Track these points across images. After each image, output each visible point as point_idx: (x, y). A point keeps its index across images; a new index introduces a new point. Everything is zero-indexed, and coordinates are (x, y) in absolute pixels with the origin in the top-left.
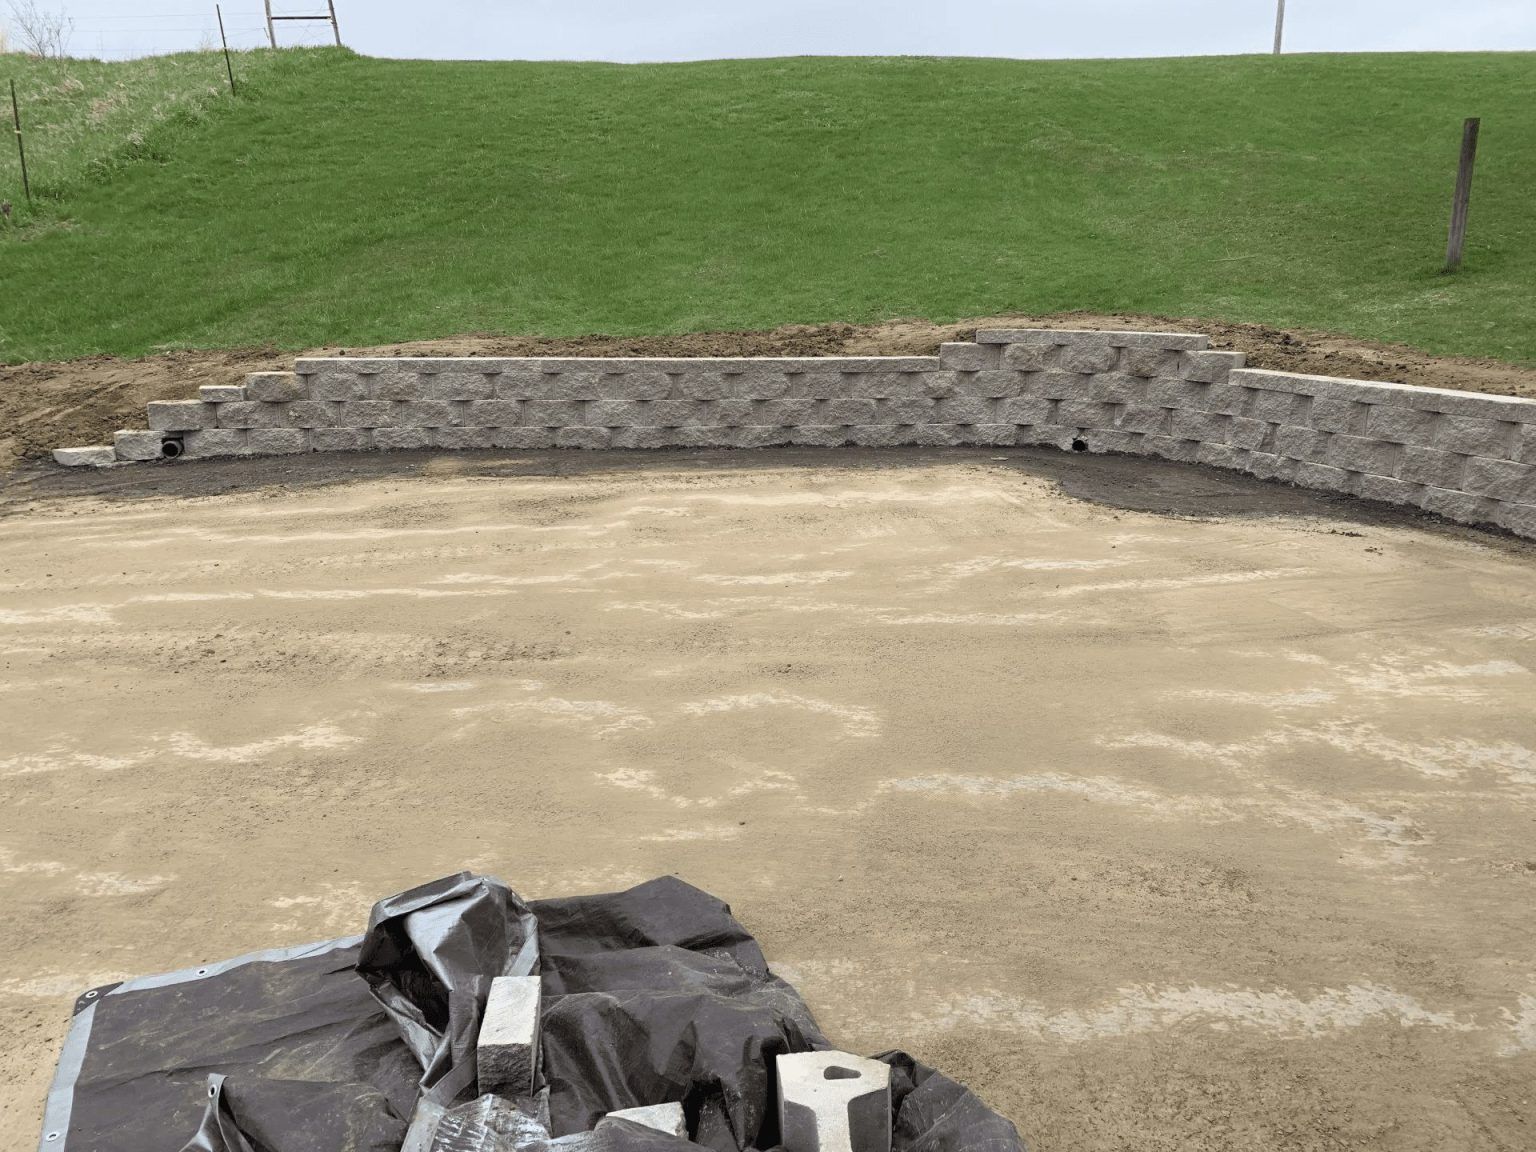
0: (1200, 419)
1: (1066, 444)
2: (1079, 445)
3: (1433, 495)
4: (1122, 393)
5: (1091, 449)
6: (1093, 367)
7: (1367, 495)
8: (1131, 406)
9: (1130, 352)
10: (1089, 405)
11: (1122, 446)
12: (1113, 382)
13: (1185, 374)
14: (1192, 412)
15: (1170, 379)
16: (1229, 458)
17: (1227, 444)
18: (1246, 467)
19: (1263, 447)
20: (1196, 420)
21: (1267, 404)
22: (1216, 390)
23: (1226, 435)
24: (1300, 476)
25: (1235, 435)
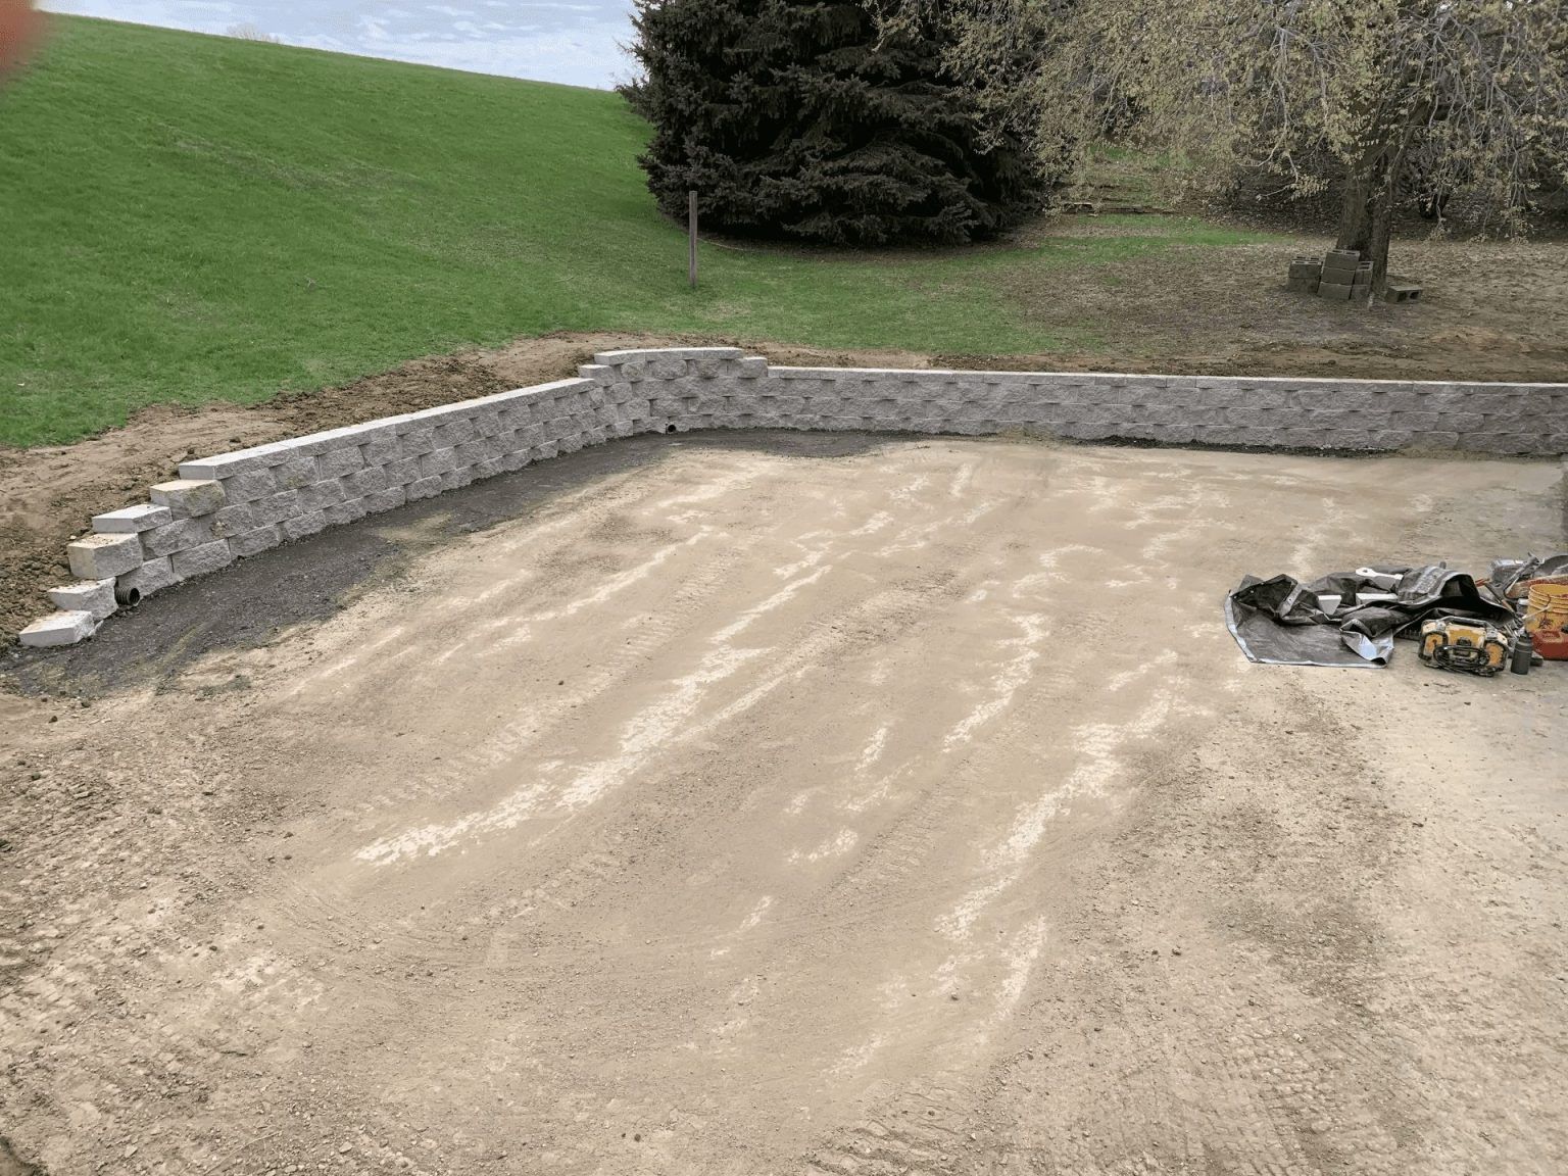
0: (752, 400)
1: (662, 429)
2: (672, 428)
3: (915, 423)
4: (696, 391)
5: (679, 429)
6: (674, 374)
7: (878, 428)
8: (703, 398)
9: (696, 362)
10: (675, 401)
11: (699, 425)
12: (689, 383)
13: (738, 373)
14: (744, 396)
15: (727, 378)
16: (777, 422)
17: (773, 413)
18: (790, 425)
19: (802, 412)
20: (750, 401)
21: (801, 387)
22: (762, 381)
23: (769, 409)
24: (832, 425)
25: (779, 407)
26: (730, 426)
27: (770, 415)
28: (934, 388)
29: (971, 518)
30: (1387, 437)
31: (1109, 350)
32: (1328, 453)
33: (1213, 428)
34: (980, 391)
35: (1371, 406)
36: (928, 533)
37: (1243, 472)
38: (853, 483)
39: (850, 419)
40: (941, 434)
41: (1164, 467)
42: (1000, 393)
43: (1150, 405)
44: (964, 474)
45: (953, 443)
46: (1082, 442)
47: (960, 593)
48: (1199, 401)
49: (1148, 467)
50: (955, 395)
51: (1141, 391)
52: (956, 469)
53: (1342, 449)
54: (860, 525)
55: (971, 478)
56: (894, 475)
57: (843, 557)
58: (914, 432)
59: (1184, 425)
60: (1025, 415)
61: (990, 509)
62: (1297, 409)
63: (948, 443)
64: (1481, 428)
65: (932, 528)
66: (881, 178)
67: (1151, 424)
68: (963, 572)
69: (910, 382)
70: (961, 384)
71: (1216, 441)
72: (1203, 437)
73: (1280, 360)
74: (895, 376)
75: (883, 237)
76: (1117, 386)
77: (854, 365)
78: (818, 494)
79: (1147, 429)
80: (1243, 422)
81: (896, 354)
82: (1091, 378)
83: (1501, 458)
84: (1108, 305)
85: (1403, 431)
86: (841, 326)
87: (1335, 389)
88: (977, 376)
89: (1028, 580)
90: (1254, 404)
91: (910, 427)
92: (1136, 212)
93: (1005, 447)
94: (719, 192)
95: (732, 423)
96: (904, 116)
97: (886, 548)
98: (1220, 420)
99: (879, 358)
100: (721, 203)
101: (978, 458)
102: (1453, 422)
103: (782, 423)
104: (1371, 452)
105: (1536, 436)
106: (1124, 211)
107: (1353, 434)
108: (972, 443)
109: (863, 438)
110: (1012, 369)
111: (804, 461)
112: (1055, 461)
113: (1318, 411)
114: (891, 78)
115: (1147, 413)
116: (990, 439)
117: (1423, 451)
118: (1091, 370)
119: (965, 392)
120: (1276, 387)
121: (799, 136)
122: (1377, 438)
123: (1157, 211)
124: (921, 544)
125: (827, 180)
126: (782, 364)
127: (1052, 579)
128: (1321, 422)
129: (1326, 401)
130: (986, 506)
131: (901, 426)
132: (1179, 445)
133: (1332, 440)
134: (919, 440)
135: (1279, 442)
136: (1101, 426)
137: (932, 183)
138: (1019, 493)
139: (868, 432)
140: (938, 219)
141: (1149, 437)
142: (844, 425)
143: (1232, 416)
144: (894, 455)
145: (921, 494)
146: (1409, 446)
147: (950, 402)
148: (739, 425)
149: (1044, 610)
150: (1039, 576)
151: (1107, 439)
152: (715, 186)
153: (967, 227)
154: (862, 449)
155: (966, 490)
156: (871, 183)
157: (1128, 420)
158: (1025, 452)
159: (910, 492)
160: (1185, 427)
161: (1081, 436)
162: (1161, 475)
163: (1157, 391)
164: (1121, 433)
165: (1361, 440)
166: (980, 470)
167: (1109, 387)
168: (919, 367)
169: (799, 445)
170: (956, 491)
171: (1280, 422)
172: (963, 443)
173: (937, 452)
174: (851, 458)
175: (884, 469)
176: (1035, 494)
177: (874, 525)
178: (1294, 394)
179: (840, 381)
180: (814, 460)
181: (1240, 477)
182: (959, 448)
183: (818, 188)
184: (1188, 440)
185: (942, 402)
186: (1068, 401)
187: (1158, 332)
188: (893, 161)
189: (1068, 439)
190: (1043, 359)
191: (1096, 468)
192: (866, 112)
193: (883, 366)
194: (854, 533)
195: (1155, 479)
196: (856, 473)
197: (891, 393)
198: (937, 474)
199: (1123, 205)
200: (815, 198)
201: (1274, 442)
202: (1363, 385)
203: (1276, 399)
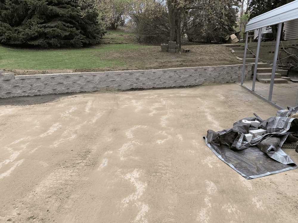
14: (6, 86)
16: (21, 94)
17: (19, 91)
18: (27, 95)
19: (30, 90)
20: (9, 88)
21: (28, 82)
22: (12, 81)
23: (17, 90)
24: (42, 93)
25: (21, 89)
26: (2, 97)
27: (18, 92)
28: (76, 78)
29: (94, 121)
30: (199, 81)
31: (125, 66)
32: (187, 87)
33: (158, 83)
34: (90, 78)
35: (194, 74)
36: (76, 130)
37: (171, 94)
38: (46, 113)
39: (48, 90)
40: (80, 92)
41: (149, 95)
42: (97, 78)
43: (141, 79)
44: (89, 104)
45: (85, 95)
46: (123, 91)
47: (94, 164)
48: (153, 76)
49: (145, 95)
50: (83, 80)
51: (138, 75)
52: (86, 102)
53: (189, 86)
54: (45, 131)
55: (92, 105)
56: (63, 107)
57: (33, 151)
58: (71, 93)
59: (150, 83)
60: (106, 84)
61: (101, 115)
62: (177, 76)
63: (83, 95)
64: (218, 77)
65: (78, 127)
66: (55, 29)
67: (141, 84)
68: (94, 148)
69: (67, 77)
70: (84, 76)
71: (159, 87)
72: (155, 86)
73: (169, 64)
74: (62, 75)
75: (59, 45)
76: (131, 74)
77: (48, 73)
78: (29, 119)
79: (140, 85)
80: (165, 81)
81: (62, 70)
82: (123, 72)
83: (224, 84)
84: (121, 57)
85: (202, 79)
86: (45, 64)
87: (186, 70)
88: (90, 73)
89: (125, 147)
90: (167, 76)
91: (70, 91)
92: (120, 43)
93: (101, 94)
94: (6, 34)
95: (3, 96)
96: (60, 12)
97: (56, 142)
98: (159, 81)
99: (56, 71)
100: (8, 37)
101: (93, 98)
102: (213, 76)
103: (23, 94)
104: (196, 86)
105: (230, 78)
106: (117, 43)
107: (192, 81)
108: (91, 94)
109: (53, 96)
110: (99, 71)
111: (28, 106)
112: (118, 97)
113: (182, 76)
114: (55, 3)
115: (140, 81)
116: (96, 92)
117: (207, 84)
118: (122, 70)
119: (86, 79)
120: (171, 71)
121: (30, 19)
122: (197, 82)
123: (124, 43)
124: (74, 136)
125: (39, 29)
126: (21, 75)
127: (134, 144)
128: (183, 79)
129: (184, 73)
130: (99, 115)
131: (66, 91)
132: (150, 89)
133: (186, 84)
134: (73, 95)
135: (174, 85)
136: (128, 86)
137: (70, 30)
138: (110, 108)
139: (55, 94)
140: (74, 40)
141: (141, 88)
142: (47, 93)
143: (162, 79)
144: (64, 101)
145: (74, 113)
146: (204, 83)
147: (81, 82)
148: (6, 96)
149: (138, 166)
150: (128, 144)
151: (130, 89)
152: (5, 32)
153: (82, 42)
154: (52, 100)
155: (91, 109)
156: (53, 30)
157: (135, 83)
158: (108, 95)
159: (70, 113)
160: (150, 84)
161: (123, 89)
162: (150, 97)
163: (142, 74)
164: (134, 87)
165: (193, 83)
166: (95, 101)
167: (128, 74)
168: (70, 72)
169: (28, 101)
170: (87, 110)
171: (174, 80)
172: (88, 95)
173: (79, 98)
174: (47, 103)
175: (60, 105)
176: (115, 108)
177: (52, 130)
178: (176, 72)
179: (42, 79)
180: (32, 105)
181: (171, 95)
182: (87, 96)
183: (37, 31)
184: (152, 87)
185: (79, 82)
186: (117, 79)
187: (136, 61)
188: (59, 24)
189: (120, 90)
190: (108, 69)
191: (131, 97)
192: (49, 11)
193: (58, 73)
194: (42, 136)
195: (149, 99)
196: (48, 108)
197: (61, 81)
198: (80, 105)
199: (117, 42)
200: (36, 34)
201: (173, 86)
202: (192, 68)
203: (172, 74)
